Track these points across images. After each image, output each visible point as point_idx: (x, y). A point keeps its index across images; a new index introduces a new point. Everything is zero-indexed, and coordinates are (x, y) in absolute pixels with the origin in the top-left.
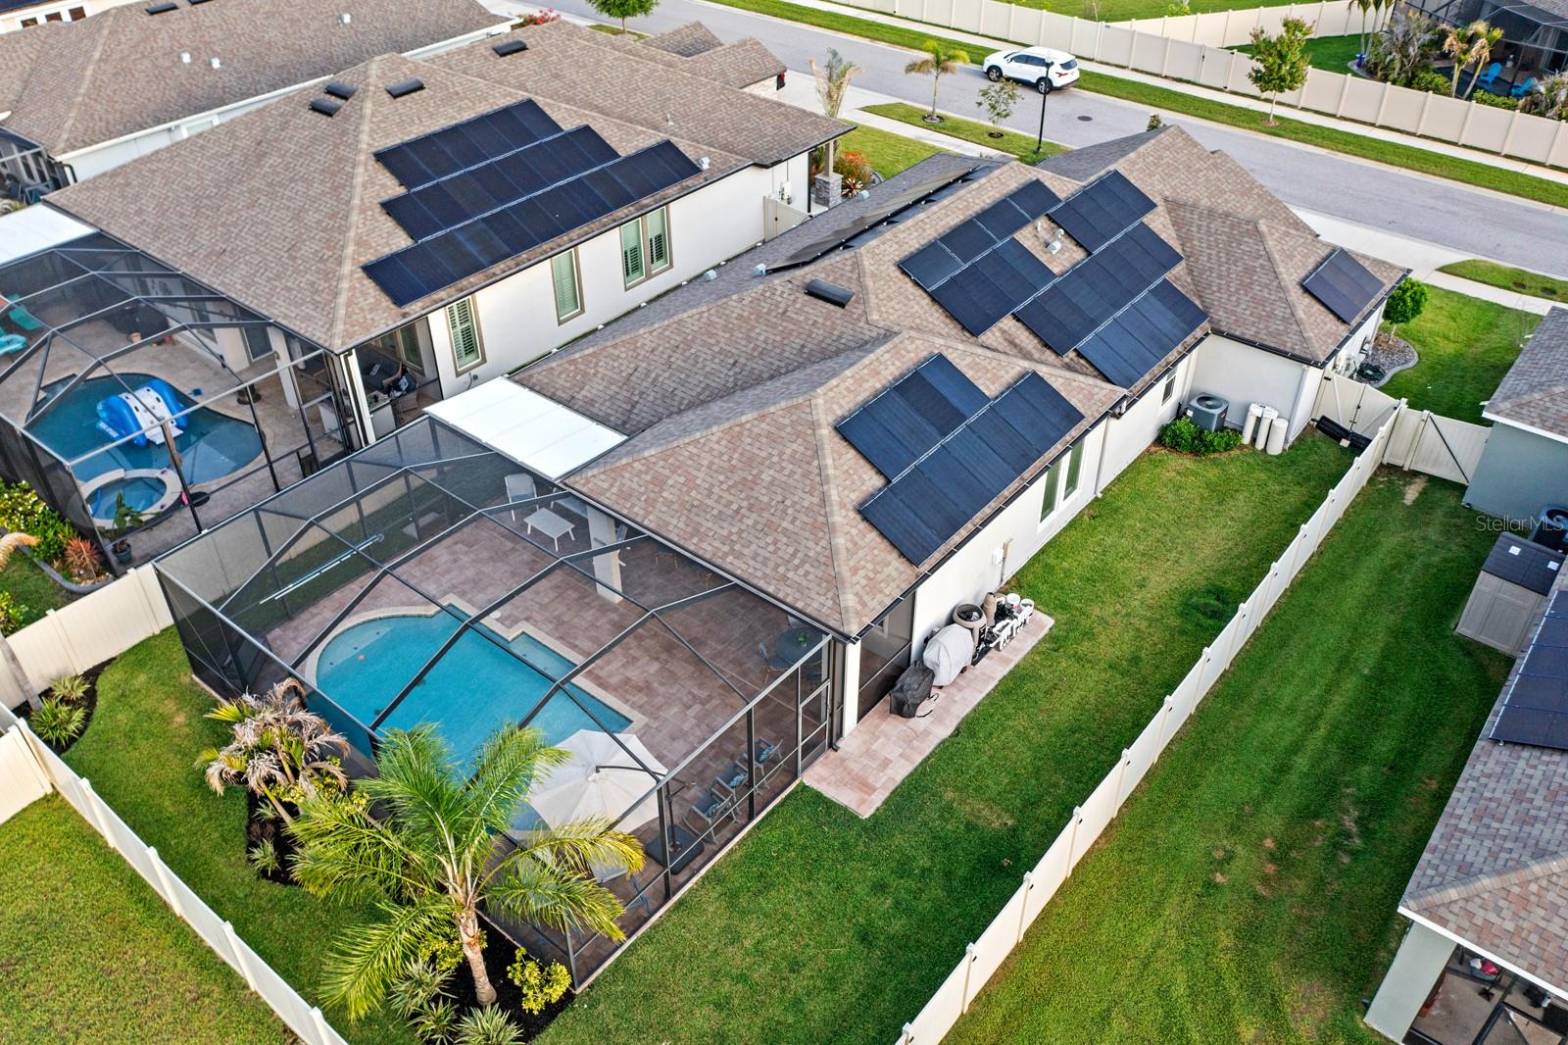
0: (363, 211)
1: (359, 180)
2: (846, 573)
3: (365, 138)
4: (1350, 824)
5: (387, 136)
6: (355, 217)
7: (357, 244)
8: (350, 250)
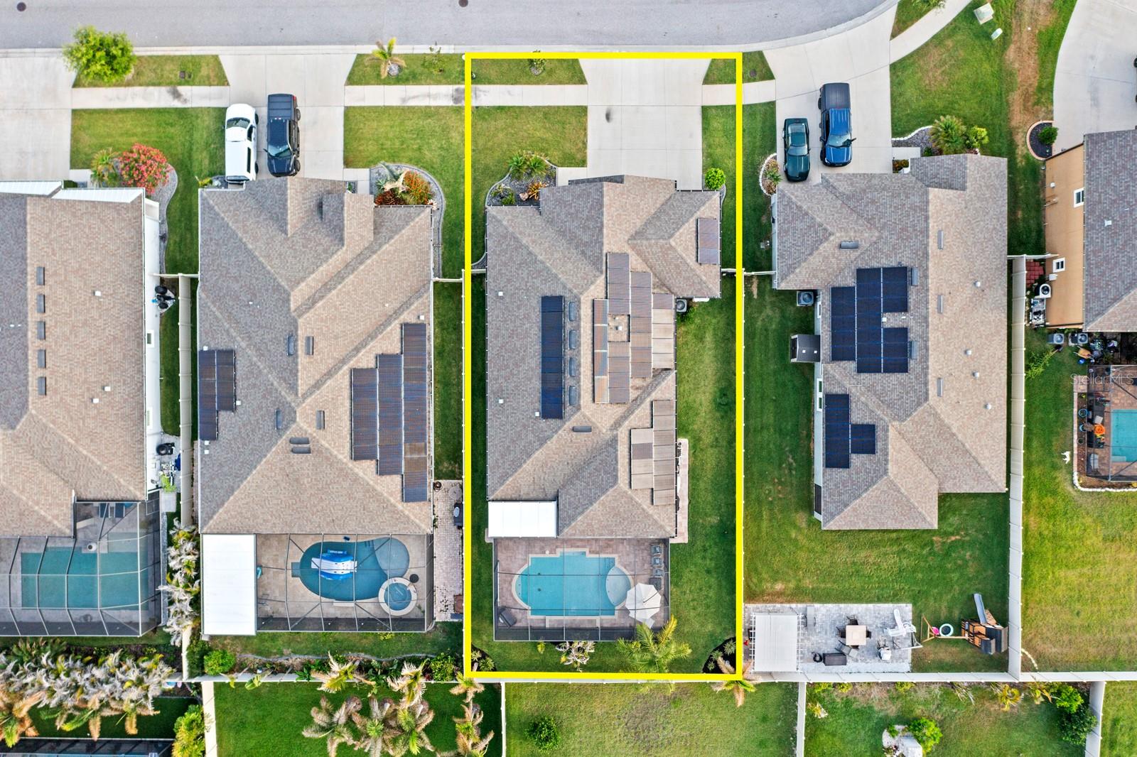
0: (377, 483)
1: (361, 474)
2: (662, 523)
3: (340, 457)
4: (791, 460)
5: (344, 447)
6: (379, 488)
7: (391, 496)
8: (392, 500)
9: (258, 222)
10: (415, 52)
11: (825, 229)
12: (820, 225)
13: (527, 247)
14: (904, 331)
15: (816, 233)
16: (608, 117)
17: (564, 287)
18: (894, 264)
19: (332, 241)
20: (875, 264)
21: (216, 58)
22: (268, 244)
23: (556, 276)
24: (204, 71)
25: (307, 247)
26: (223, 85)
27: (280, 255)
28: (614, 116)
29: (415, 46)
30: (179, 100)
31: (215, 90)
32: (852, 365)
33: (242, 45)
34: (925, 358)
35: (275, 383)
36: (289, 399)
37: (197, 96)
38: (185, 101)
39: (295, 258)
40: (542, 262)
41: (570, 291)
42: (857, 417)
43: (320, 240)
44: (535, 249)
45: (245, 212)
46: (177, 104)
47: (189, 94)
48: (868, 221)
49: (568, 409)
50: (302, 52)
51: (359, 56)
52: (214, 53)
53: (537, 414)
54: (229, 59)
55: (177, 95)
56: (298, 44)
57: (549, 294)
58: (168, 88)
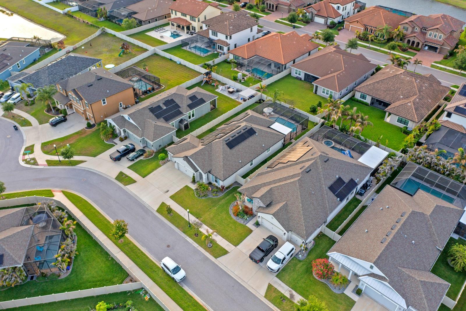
9: (293, 214)
10: (198, 245)
11: (155, 126)
12: (154, 128)
13: (223, 162)
14: (164, 104)
15: (157, 128)
16: (168, 191)
17: (223, 145)
18: (151, 113)
19: (274, 192)
20: (154, 116)
21: (266, 297)
22: (294, 203)
23: (223, 149)
24: (274, 295)
25: (283, 194)
26: (271, 285)
27: (293, 196)
28: (166, 190)
29: (196, 247)
30: (293, 293)
31: (276, 286)
32: (180, 109)
33: (252, 293)
34: (166, 98)
35: (320, 167)
36: (319, 160)
37: (284, 289)
38: (290, 291)
39: (289, 192)
40: (223, 155)
41: (223, 143)
42: (190, 102)
43: (277, 194)
44: (221, 159)
45: (295, 220)
46: (294, 293)
47: (287, 292)
48: (145, 123)
49: (248, 128)
50: (233, 274)
51: (216, 258)
52: (265, 299)
53: (257, 134)
54: (261, 292)
55: (292, 296)
56: (232, 278)
57: (229, 148)
58: (293, 301)
